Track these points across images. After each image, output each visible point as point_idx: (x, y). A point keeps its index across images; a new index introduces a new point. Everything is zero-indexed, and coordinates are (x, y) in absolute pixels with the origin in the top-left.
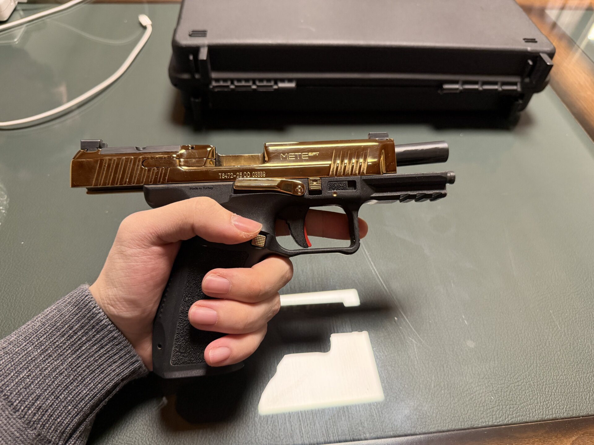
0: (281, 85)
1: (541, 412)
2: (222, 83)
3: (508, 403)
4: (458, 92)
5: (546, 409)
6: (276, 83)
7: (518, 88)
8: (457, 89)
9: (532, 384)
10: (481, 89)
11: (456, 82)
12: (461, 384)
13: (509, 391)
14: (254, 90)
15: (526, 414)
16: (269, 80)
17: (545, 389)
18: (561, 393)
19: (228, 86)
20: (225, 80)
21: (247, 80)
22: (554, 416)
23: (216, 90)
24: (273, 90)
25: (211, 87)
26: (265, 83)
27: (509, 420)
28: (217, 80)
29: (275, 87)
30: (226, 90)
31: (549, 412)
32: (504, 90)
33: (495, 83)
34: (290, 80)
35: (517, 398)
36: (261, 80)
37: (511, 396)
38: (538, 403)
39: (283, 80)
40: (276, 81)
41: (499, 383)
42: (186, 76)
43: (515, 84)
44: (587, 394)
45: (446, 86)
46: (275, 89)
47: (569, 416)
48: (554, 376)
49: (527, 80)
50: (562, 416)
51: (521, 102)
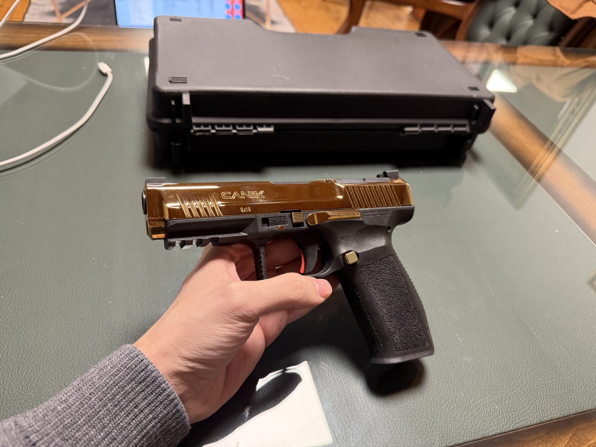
0: (260, 129)
1: (538, 415)
2: (202, 128)
3: (510, 410)
4: (417, 133)
5: (542, 412)
6: (255, 128)
7: (467, 129)
8: (417, 131)
9: (526, 391)
10: (436, 130)
11: (415, 125)
12: (466, 397)
13: (508, 399)
14: (234, 134)
15: (527, 419)
16: (248, 125)
17: (538, 394)
18: (551, 395)
19: (209, 131)
20: (206, 125)
21: (227, 125)
22: (550, 417)
23: (198, 134)
24: (252, 134)
25: (192, 131)
26: (244, 128)
27: (514, 427)
28: (198, 125)
29: (255, 131)
30: (207, 134)
31: (545, 414)
32: (456, 132)
33: (448, 126)
34: (268, 125)
35: (516, 404)
36: (241, 125)
37: (510, 404)
38: (534, 407)
39: (261, 125)
40: (255, 126)
41: (499, 393)
42: (166, 121)
43: (464, 126)
44: (572, 395)
45: (407, 129)
46: (255, 133)
47: (562, 416)
48: (542, 381)
49: (474, 123)
50: (556, 416)
51: (469, 141)
